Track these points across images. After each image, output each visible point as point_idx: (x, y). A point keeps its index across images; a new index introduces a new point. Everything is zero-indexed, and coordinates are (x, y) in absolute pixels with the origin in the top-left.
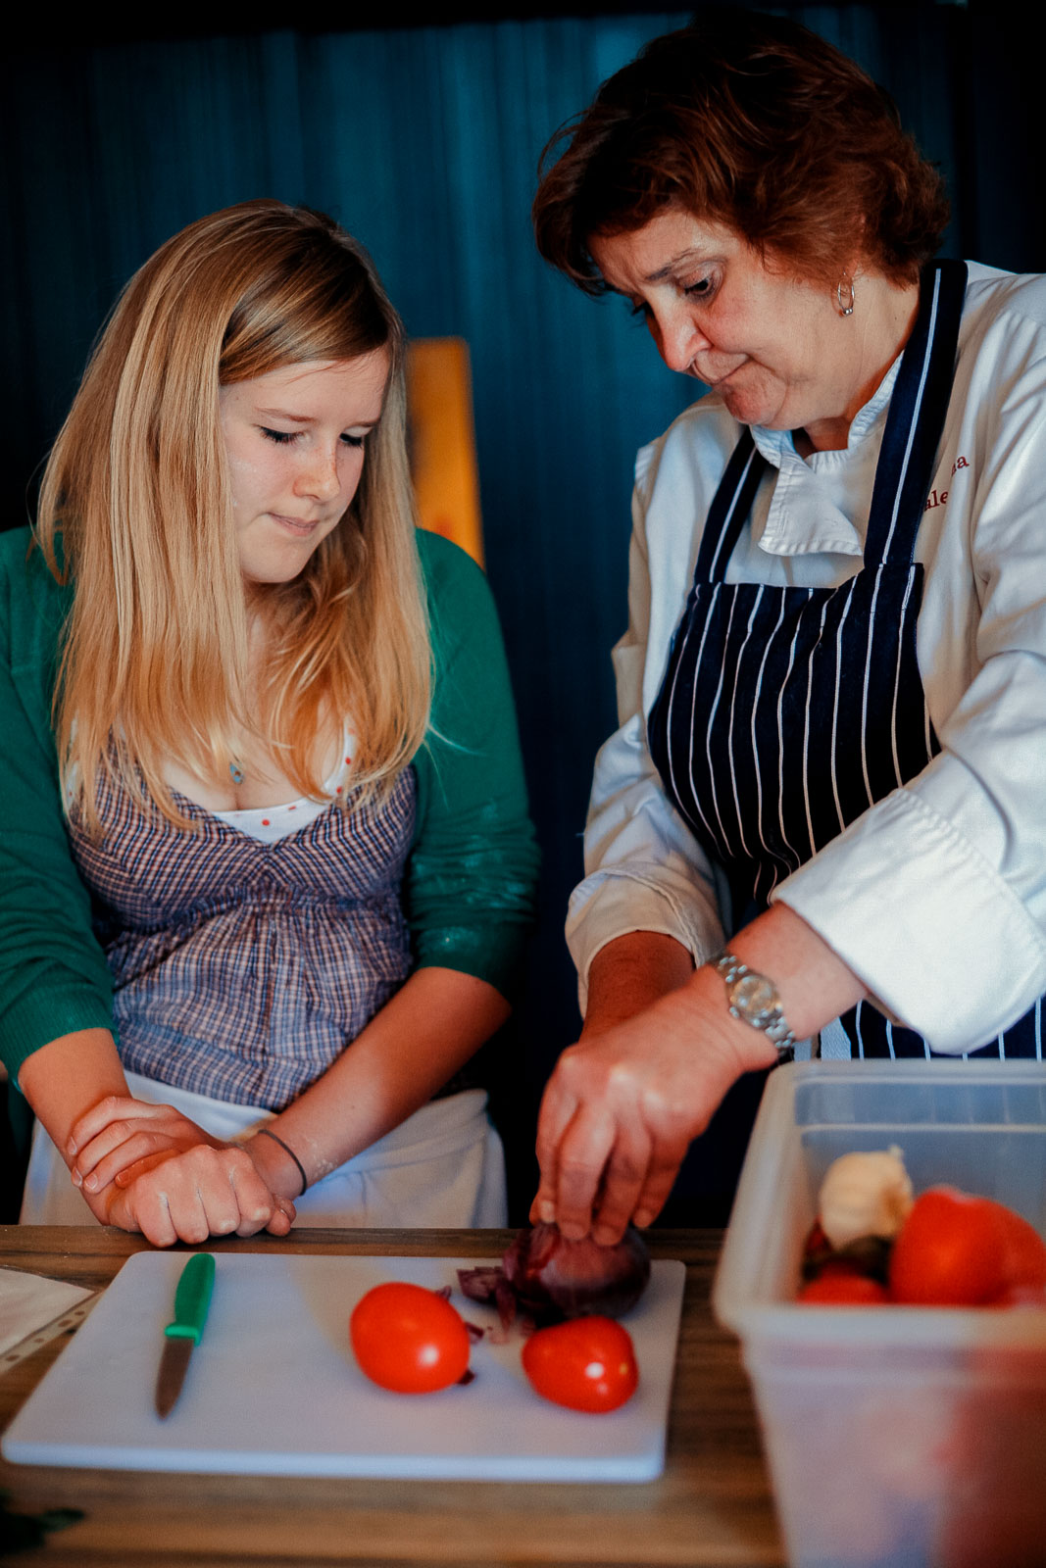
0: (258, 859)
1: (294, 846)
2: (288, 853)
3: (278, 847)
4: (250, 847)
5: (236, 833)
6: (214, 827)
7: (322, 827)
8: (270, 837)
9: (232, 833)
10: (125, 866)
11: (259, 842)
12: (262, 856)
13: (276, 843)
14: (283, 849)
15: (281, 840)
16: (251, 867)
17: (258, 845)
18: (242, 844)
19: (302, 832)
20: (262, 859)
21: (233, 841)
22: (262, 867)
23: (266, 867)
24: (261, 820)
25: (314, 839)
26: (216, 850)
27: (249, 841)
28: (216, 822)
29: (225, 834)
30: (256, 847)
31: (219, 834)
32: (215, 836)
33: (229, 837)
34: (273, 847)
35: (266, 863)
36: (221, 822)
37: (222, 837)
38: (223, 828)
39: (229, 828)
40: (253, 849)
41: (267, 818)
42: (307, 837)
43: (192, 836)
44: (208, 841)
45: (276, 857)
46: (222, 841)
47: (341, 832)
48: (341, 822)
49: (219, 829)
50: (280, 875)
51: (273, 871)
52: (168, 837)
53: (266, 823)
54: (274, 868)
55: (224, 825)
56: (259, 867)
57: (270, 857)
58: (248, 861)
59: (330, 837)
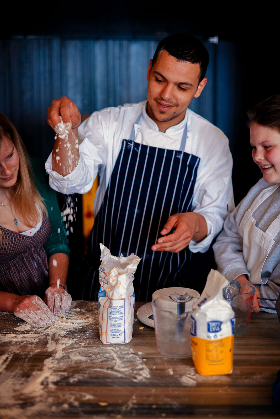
0: (30, 240)
3: (34, 236)
5: (25, 236)
6: (21, 236)
8: (32, 235)
10: (5, 251)
16: (29, 243)
18: (27, 238)
19: (38, 231)
21: (25, 238)
24: (29, 232)
25: (40, 232)
26: (22, 241)
27: (28, 237)
29: (23, 237)
30: (30, 238)
33: (24, 238)
35: (32, 241)
41: (31, 231)
42: (39, 232)
43: (17, 240)
44: (20, 240)
45: (33, 239)
46: (23, 239)
47: (44, 229)
48: (44, 227)
49: (22, 237)
50: (34, 242)
51: (33, 242)
52: (13, 241)
53: (31, 233)
54: (33, 241)
55: (23, 235)
56: (30, 242)
57: (32, 239)
58: (28, 242)
59: (43, 231)
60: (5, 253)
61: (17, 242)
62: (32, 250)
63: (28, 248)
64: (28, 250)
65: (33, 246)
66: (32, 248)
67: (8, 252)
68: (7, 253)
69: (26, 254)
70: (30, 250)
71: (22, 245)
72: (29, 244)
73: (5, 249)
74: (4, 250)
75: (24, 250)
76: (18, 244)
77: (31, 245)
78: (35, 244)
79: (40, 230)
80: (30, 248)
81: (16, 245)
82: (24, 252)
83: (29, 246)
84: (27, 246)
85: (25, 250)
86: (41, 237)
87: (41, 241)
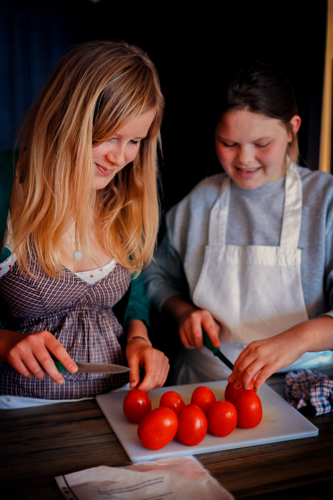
0: (86, 291)
1: (99, 285)
2: (97, 288)
3: (94, 286)
4: (85, 286)
5: (81, 280)
7: (110, 278)
8: (91, 282)
9: (79, 280)
10: (39, 293)
11: (88, 284)
12: (88, 289)
13: (94, 284)
14: (96, 287)
15: (96, 283)
16: (83, 294)
17: (88, 285)
18: (82, 285)
19: (103, 280)
20: (88, 291)
21: (80, 283)
22: (87, 294)
23: (88, 294)
24: (90, 275)
25: (107, 282)
26: (73, 287)
27: (85, 283)
28: (75, 276)
29: (77, 281)
30: (87, 286)
32: (74, 282)
33: (78, 282)
34: (92, 285)
35: (89, 292)
36: (76, 276)
37: (76, 282)
38: (77, 279)
39: (79, 278)
40: (85, 287)
41: (92, 274)
42: (104, 281)
43: (66, 282)
44: (71, 283)
45: (92, 290)
46: (75, 284)
47: (115, 280)
48: (116, 276)
49: (75, 279)
50: (92, 297)
51: (90, 296)
52: (57, 282)
53: (92, 276)
54: (91, 294)
55: (77, 277)
56: (85, 294)
57: (90, 290)
58: (82, 292)
59: (112, 282)
60: (39, 296)
61: (64, 286)
62: (85, 308)
63: (79, 303)
64: (78, 307)
65: (88, 303)
66: (85, 306)
67: (43, 296)
68: (42, 298)
69: (73, 312)
70: (81, 307)
71: (71, 294)
72: (82, 297)
73: (40, 289)
74: (38, 290)
75: (72, 304)
76: (66, 290)
77: (86, 299)
78: (92, 300)
79: (108, 279)
80: (82, 304)
81: (61, 290)
82: (70, 308)
83: (82, 300)
84: (79, 300)
85: (72, 305)
86: (106, 293)
87: (103, 299)
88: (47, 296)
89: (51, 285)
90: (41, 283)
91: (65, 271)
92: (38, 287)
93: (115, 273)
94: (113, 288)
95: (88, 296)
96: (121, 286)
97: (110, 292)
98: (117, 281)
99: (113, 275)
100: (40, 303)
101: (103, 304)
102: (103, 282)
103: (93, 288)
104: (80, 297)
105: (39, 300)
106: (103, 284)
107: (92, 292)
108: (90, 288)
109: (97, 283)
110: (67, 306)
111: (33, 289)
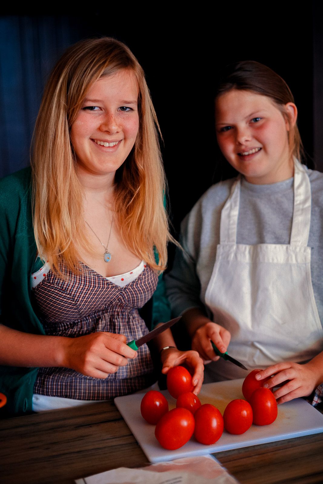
0: (118, 294)
1: (130, 287)
2: (128, 291)
3: (125, 288)
4: (117, 289)
5: (113, 284)
6: (105, 282)
7: (140, 280)
8: (122, 285)
9: (111, 284)
10: (74, 299)
11: (120, 287)
12: (119, 292)
13: (125, 287)
14: (127, 289)
15: (126, 286)
16: (115, 297)
17: (119, 288)
18: (114, 288)
19: (133, 282)
20: (119, 294)
21: (111, 287)
22: (118, 297)
23: (120, 297)
24: (121, 279)
25: (137, 284)
26: (106, 291)
27: (116, 287)
28: (106, 281)
29: (109, 285)
30: (118, 289)
31: (107, 285)
32: (106, 286)
33: (110, 286)
34: (124, 288)
35: (120, 295)
36: (108, 280)
37: (108, 286)
38: (109, 283)
39: (110, 283)
40: (117, 290)
41: (123, 278)
42: (135, 284)
43: (98, 286)
44: (103, 288)
45: (124, 292)
46: (108, 288)
47: (145, 282)
48: (145, 278)
49: (107, 283)
50: (124, 299)
51: (122, 298)
52: (90, 287)
53: (122, 280)
54: (122, 296)
55: (109, 282)
56: (117, 296)
57: (122, 293)
58: (114, 295)
59: (142, 284)
60: (74, 302)
61: (97, 291)
62: (117, 310)
63: (111, 305)
64: (110, 309)
65: (120, 305)
66: (117, 308)
67: (78, 302)
68: (77, 304)
69: (106, 314)
70: (113, 309)
71: (104, 298)
72: (115, 300)
73: (74, 296)
74: (73, 296)
75: (105, 306)
76: (99, 295)
77: (118, 301)
78: (124, 302)
79: (138, 281)
80: (114, 306)
81: (95, 294)
82: (103, 310)
83: (114, 303)
84: (111, 303)
85: (105, 308)
86: (136, 294)
87: (134, 300)
88: (82, 301)
89: (85, 291)
90: (75, 289)
91: (97, 277)
92: (73, 293)
93: (144, 275)
94: (143, 289)
95: (120, 298)
96: (150, 286)
97: (141, 293)
98: (146, 283)
99: (142, 277)
100: (75, 309)
101: (134, 305)
102: (133, 285)
103: (124, 291)
104: (112, 300)
105: (74, 306)
106: (133, 286)
107: (123, 294)
108: (122, 291)
109: (128, 286)
110: (100, 309)
111: (68, 296)
